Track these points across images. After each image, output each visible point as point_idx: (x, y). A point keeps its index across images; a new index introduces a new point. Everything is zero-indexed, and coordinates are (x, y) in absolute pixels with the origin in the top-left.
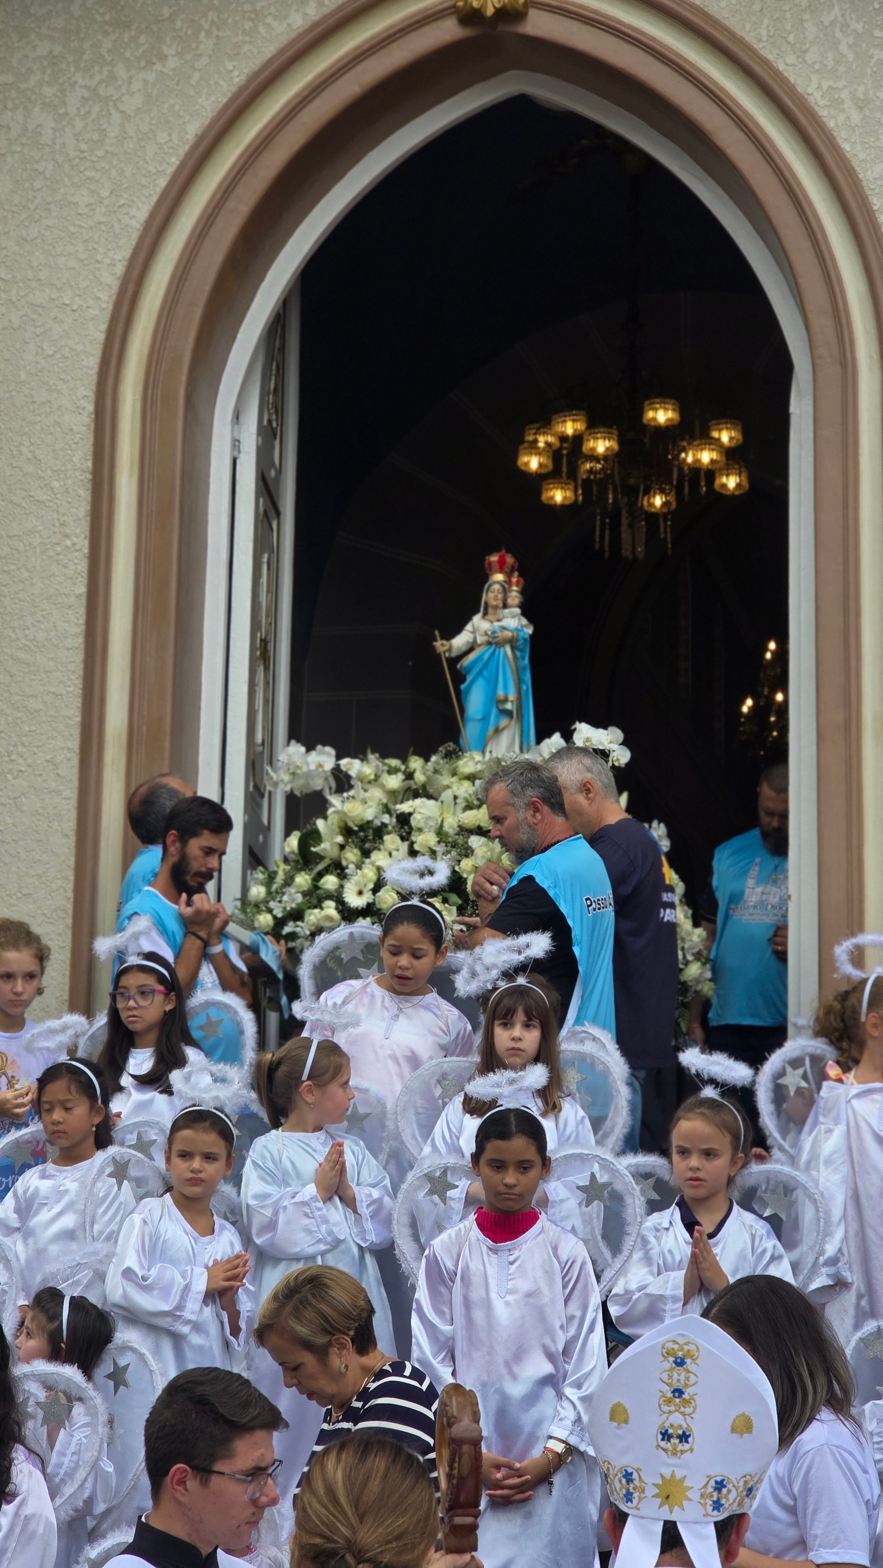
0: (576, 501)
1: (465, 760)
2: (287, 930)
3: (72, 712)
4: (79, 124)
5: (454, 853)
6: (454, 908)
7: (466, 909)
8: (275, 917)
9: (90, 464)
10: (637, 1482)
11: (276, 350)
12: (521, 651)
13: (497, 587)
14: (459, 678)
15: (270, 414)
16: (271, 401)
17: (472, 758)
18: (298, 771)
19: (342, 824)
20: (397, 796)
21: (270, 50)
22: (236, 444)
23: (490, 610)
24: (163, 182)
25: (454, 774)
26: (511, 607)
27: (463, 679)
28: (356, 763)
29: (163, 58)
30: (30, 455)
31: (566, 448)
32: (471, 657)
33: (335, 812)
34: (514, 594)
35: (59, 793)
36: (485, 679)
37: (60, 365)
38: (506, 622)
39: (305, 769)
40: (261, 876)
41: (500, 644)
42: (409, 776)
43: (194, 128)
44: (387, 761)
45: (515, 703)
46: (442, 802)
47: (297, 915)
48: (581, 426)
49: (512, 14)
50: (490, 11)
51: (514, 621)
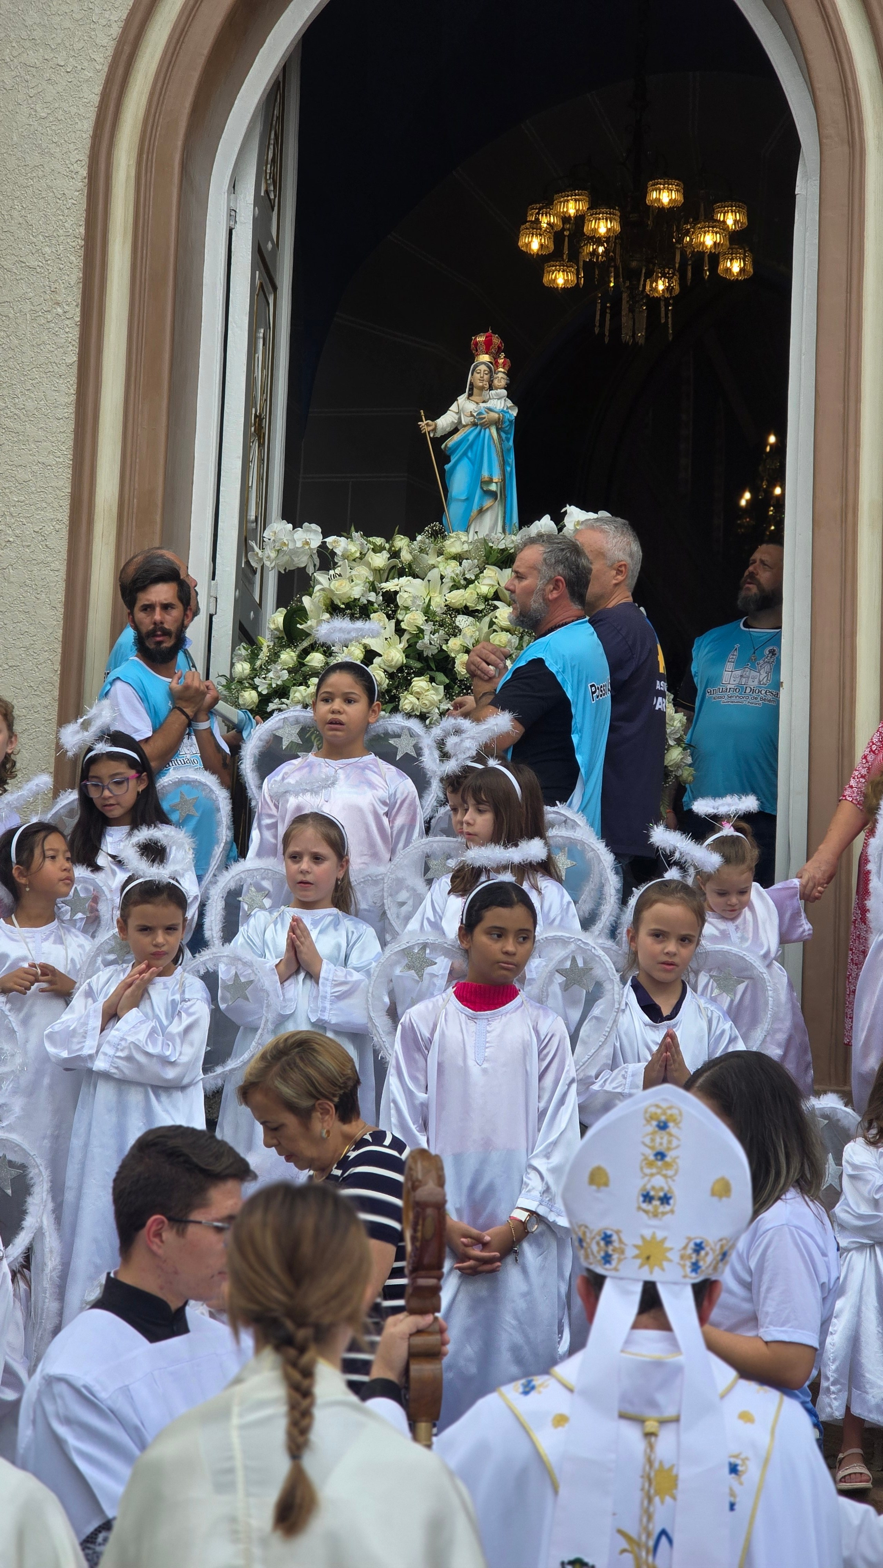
0: (578, 284)
1: (452, 540)
3: (61, 483)
5: (442, 632)
6: (442, 687)
7: (453, 689)
8: (260, 694)
9: (82, 230)
10: (616, 1244)
11: (275, 119)
12: (506, 433)
13: (483, 368)
14: (444, 458)
15: (267, 185)
16: (268, 171)
17: (459, 539)
18: (285, 548)
19: (328, 602)
20: (382, 574)
22: (232, 214)
23: (475, 390)
25: (440, 553)
26: (497, 389)
27: (448, 460)
28: (342, 541)
30: (21, 220)
31: (569, 229)
32: (456, 438)
33: (323, 590)
34: (500, 375)
35: (47, 565)
36: (469, 458)
37: (53, 128)
38: (490, 404)
39: (291, 546)
40: (243, 652)
41: (486, 425)
42: (395, 554)
44: (371, 539)
45: (499, 484)
46: (429, 581)
47: (282, 692)
48: (583, 206)
51: (498, 404)
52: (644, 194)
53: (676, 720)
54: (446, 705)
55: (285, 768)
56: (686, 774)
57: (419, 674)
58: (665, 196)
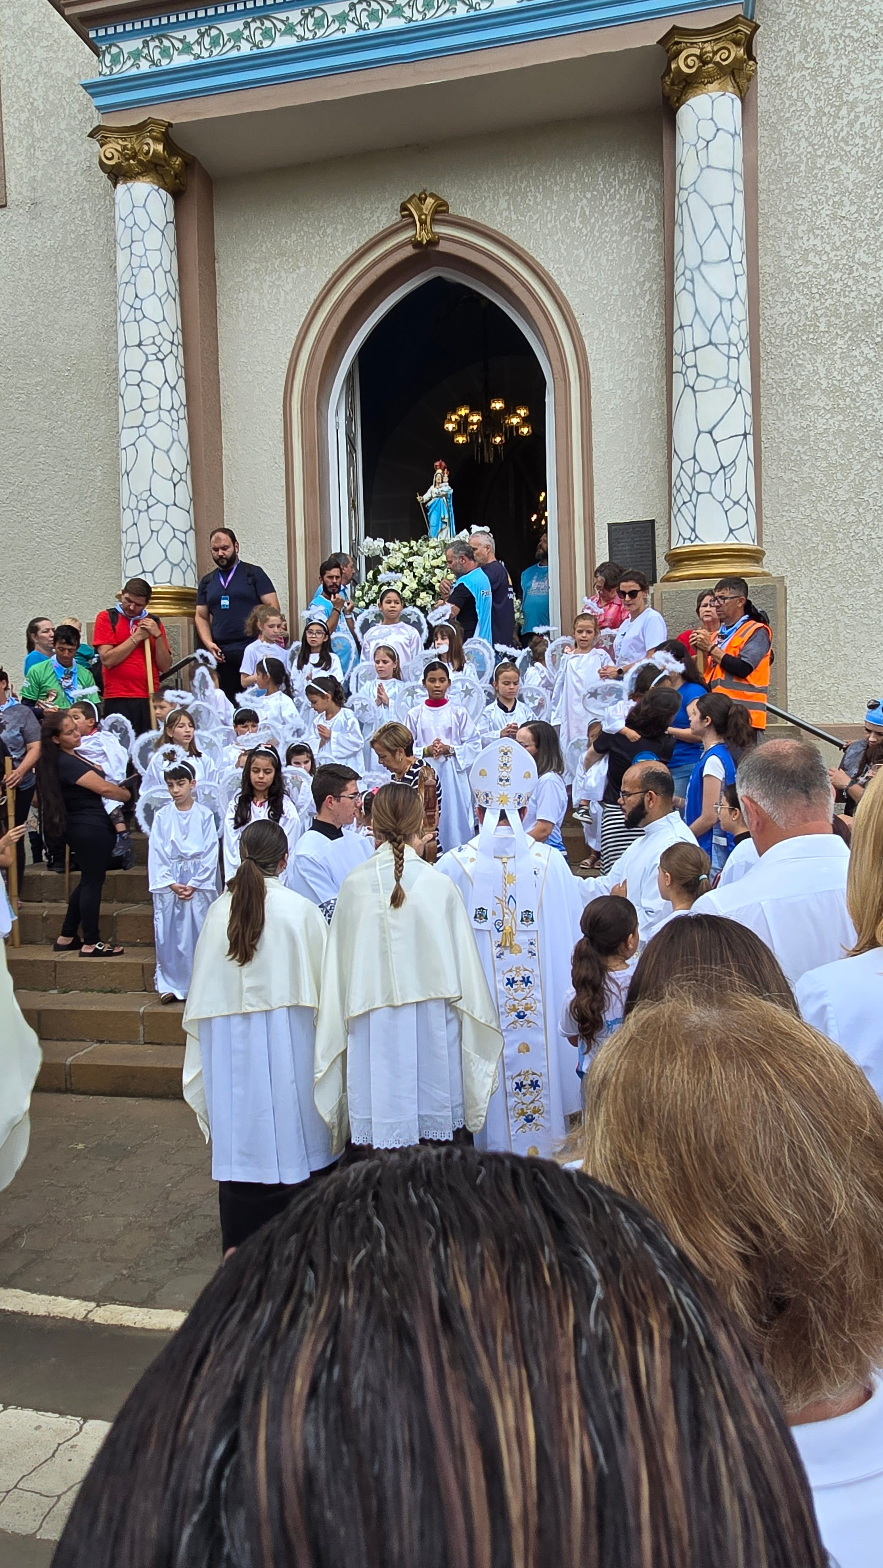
0: (468, 441)
3: (283, 533)
4: (269, 297)
5: (430, 576)
6: (431, 596)
9: (283, 434)
10: (490, 797)
12: (449, 499)
13: (439, 475)
15: (350, 411)
16: (350, 406)
18: (370, 548)
19: (388, 567)
20: (407, 555)
21: (340, 263)
22: (337, 424)
23: (437, 484)
24: (303, 319)
25: (427, 546)
26: (445, 483)
27: (428, 511)
28: (392, 544)
29: (299, 268)
30: (260, 432)
31: (463, 421)
32: (431, 503)
33: (386, 563)
34: (446, 477)
35: (280, 561)
36: (436, 510)
38: (443, 488)
39: (372, 547)
41: (441, 497)
42: (411, 548)
43: (313, 297)
44: (403, 543)
45: (448, 519)
46: (424, 557)
48: (467, 411)
49: (433, 243)
50: (425, 242)
51: (446, 488)
52: (490, 404)
53: (517, 602)
54: (433, 602)
55: (372, 629)
56: (521, 622)
57: (423, 591)
58: (498, 405)
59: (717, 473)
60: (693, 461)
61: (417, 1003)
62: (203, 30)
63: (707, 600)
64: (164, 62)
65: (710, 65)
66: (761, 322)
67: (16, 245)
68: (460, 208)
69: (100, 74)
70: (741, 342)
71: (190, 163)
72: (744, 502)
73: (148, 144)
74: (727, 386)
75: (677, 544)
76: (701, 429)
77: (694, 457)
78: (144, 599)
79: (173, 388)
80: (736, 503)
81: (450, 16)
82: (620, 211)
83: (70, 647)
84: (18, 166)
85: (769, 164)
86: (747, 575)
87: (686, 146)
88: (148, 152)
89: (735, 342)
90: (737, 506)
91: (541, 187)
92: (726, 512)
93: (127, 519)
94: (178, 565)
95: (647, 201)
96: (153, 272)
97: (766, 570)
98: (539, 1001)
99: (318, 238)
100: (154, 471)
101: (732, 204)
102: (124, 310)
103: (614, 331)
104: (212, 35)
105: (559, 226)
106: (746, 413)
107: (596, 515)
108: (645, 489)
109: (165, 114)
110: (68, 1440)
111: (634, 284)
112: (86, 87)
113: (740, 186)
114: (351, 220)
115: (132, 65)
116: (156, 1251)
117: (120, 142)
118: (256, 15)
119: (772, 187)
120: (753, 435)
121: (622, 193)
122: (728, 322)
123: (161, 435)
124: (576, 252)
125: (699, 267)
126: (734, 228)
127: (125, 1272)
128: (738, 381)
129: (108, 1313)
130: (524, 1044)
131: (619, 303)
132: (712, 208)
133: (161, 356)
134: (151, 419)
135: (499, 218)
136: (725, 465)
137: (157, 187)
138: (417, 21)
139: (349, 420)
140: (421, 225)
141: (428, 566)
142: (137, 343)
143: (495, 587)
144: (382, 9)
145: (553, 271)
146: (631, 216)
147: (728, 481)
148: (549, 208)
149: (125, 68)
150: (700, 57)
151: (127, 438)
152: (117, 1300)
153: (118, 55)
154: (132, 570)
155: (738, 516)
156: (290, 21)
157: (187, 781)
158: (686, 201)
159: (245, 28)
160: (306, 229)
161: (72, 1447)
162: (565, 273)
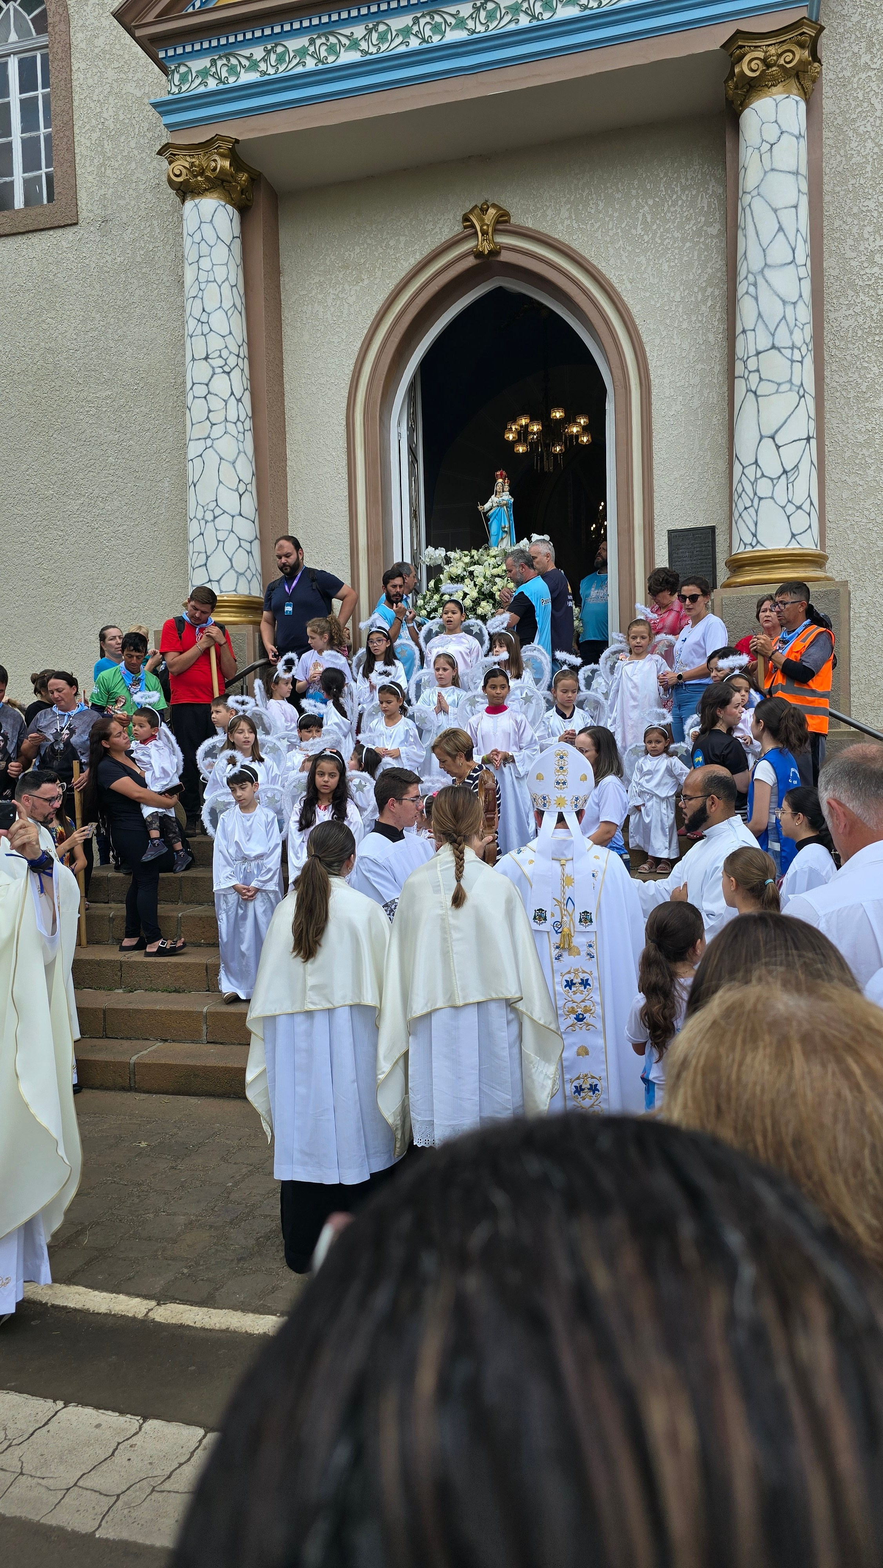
0: (527, 450)
2: (432, 616)
3: (346, 540)
4: (332, 309)
5: (490, 584)
6: (491, 604)
7: (495, 605)
9: (346, 445)
10: (548, 800)
11: (413, 396)
12: (510, 508)
13: (500, 484)
15: (412, 421)
16: (412, 416)
18: (432, 558)
19: (449, 576)
20: (468, 565)
21: (403, 274)
22: (399, 434)
23: (498, 493)
24: (366, 331)
26: (505, 492)
27: (490, 520)
28: (453, 553)
29: (362, 280)
30: (324, 443)
31: (523, 430)
32: (492, 512)
33: (447, 572)
34: (506, 486)
36: (497, 520)
38: (504, 498)
39: (434, 556)
41: (502, 506)
42: (472, 557)
43: (376, 308)
44: (464, 552)
45: (508, 528)
46: (485, 566)
47: (435, 610)
48: (528, 421)
49: (494, 253)
50: (486, 252)
51: (506, 497)
52: (550, 414)
53: (576, 610)
54: (493, 611)
55: (435, 639)
56: (580, 630)
57: (483, 600)
58: (558, 414)
59: (779, 477)
60: (754, 466)
61: (478, 1003)
62: (269, 47)
63: (767, 605)
64: (232, 80)
65: (774, 68)
66: (826, 325)
67: (87, 261)
68: (521, 218)
69: (169, 93)
70: (805, 345)
71: (256, 179)
72: (807, 507)
73: (215, 160)
74: (790, 390)
75: (738, 549)
76: (763, 434)
77: (756, 462)
78: (209, 606)
79: (239, 400)
80: (799, 507)
81: (512, 27)
82: (681, 217)
83: (138, 654)
84: (89, 185)
85: (835, 165)
86: (810, 580)
87: (750, 150)
88: (215, 169)
89: (799, 346)
90: (800, 511)
91: (602, 195)
92: (788, 517)
93: (194, 529)
94: (243, 574)
95: (709, 206)
96: (220, 287)
97: (829, 575)
98: (598, 1004)
99: (381, 250)
100: (220, 482)
101: (796, 207)
102: (192, 324)
103: (675, 337)
104: (278, 52)
105: (620, 234)
106: (809, 417)
107: (656, 522)
108: (705, 495)
109: (232, 130)
110: (127, 1439)
111: (696, 289)
112: (155, 105)
113: (804, 187)
114: (414, 233)
115: (200, 84)
116: (217, 1250)
117: (188, 159)
118: (321, 32)
119: (838, 189)
120: (817, 439)
121: (684, 198)
122: (792, 324)
123: (227, 446)
124: (638, 260)
125: (762, 271)
126: (798, 231)
127: (185, 1271)
128: (802, 384)
129: (168, 1312)
130: (583, 1047)
131: (680, 310)
132: (775, 211)
133: (227, 369)
134: (217, 431)
135: (560, 226)
136: (788, 468)
137: (223, 203)
138: (479, 32)
139: (411, 430)
140: (483, 235)
141: (488, 574)
142: (204, 356)
143: (555, 595)
144: (446, 21)
145: (614, 278)
146: (693, 222)
147: (790, 485)
148: (611, 216)
149: (193, 86)
150: (764, 61)
151: (193, 449)
152: (177, 1299)
153: (186, 74)
154: (199, 579)
155: (800, 521)
156: (355, 37)
157: (249, 784)
158: (749, 205)
159: (310, 44)
160: (369, 241)
161: (131, 1446)
162: (626, 281)
